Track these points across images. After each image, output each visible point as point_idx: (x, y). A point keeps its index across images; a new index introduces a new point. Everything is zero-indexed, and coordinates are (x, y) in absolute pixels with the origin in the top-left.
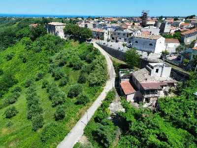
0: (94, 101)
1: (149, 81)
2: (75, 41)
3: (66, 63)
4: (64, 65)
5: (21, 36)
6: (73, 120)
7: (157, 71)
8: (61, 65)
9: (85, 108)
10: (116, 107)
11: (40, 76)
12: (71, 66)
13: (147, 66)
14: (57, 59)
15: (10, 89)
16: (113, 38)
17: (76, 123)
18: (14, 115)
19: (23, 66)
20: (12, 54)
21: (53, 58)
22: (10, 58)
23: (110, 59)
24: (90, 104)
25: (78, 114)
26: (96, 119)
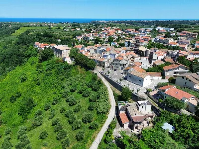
0: (102, 126)
1: (137, 115)
2: (81, 68)
3: (76, 90)
4: (74, 91)
6: (89, 141)
7: (143, 107)
9: (96, 132)
10: (117, 132)
12: (80, 93)
13: (137, 103)
17: (92, 143)
19: (37, 89)
24: (99, 129)
25: (92, 137)
26: (105, 141)
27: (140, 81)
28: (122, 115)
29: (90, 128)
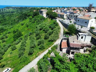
0: (47, 49)
3: (42, 29)
4: (41, 30)
5: (29, 16)
6: (34, 56)
7: (82, 38)
8: (41, 29)
11: (31, 34)
12: (44, 31)
13: (78, 34)
14: (40, 27)
15: (19, 38)
16: (68, 18)
17: (35, 58)
18: (15, 49)
19: (26, 29)
20: (24, 23)
21: (38, 26)
22: (22, 25)
23: (63, 29)
24: (45, 50)
27: (86, 22)
28: (64, 43)
29: (40, 49)
